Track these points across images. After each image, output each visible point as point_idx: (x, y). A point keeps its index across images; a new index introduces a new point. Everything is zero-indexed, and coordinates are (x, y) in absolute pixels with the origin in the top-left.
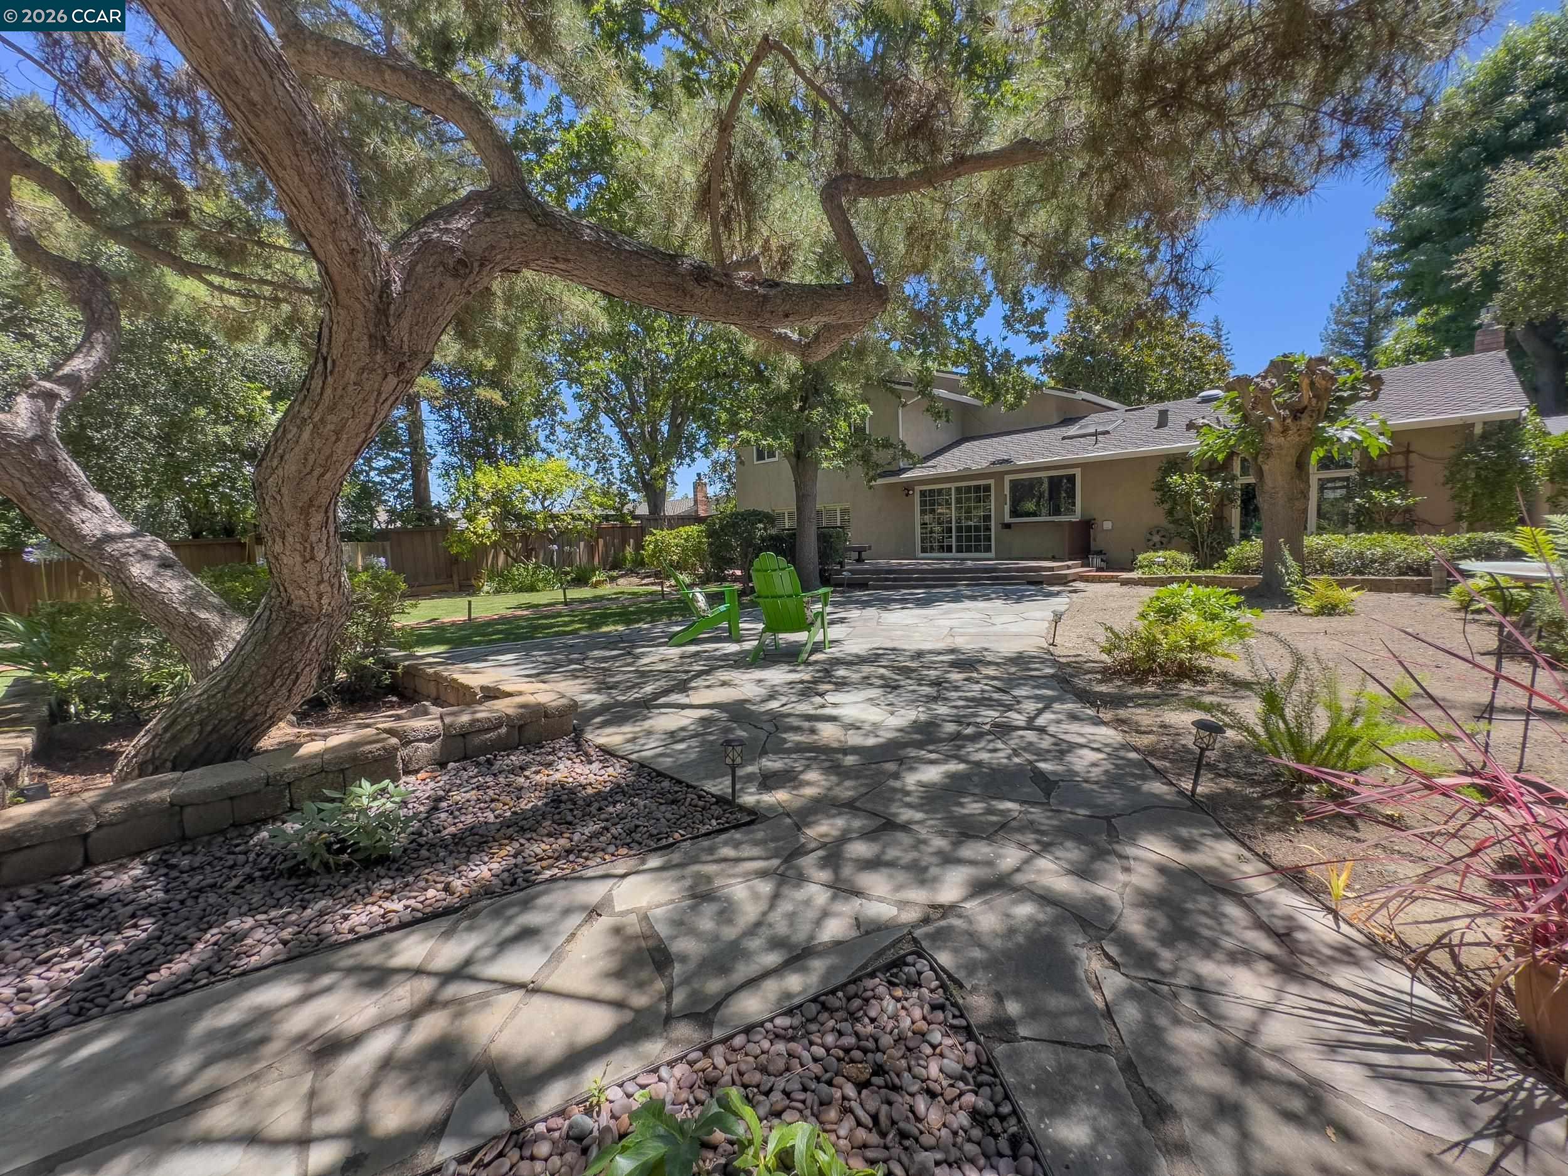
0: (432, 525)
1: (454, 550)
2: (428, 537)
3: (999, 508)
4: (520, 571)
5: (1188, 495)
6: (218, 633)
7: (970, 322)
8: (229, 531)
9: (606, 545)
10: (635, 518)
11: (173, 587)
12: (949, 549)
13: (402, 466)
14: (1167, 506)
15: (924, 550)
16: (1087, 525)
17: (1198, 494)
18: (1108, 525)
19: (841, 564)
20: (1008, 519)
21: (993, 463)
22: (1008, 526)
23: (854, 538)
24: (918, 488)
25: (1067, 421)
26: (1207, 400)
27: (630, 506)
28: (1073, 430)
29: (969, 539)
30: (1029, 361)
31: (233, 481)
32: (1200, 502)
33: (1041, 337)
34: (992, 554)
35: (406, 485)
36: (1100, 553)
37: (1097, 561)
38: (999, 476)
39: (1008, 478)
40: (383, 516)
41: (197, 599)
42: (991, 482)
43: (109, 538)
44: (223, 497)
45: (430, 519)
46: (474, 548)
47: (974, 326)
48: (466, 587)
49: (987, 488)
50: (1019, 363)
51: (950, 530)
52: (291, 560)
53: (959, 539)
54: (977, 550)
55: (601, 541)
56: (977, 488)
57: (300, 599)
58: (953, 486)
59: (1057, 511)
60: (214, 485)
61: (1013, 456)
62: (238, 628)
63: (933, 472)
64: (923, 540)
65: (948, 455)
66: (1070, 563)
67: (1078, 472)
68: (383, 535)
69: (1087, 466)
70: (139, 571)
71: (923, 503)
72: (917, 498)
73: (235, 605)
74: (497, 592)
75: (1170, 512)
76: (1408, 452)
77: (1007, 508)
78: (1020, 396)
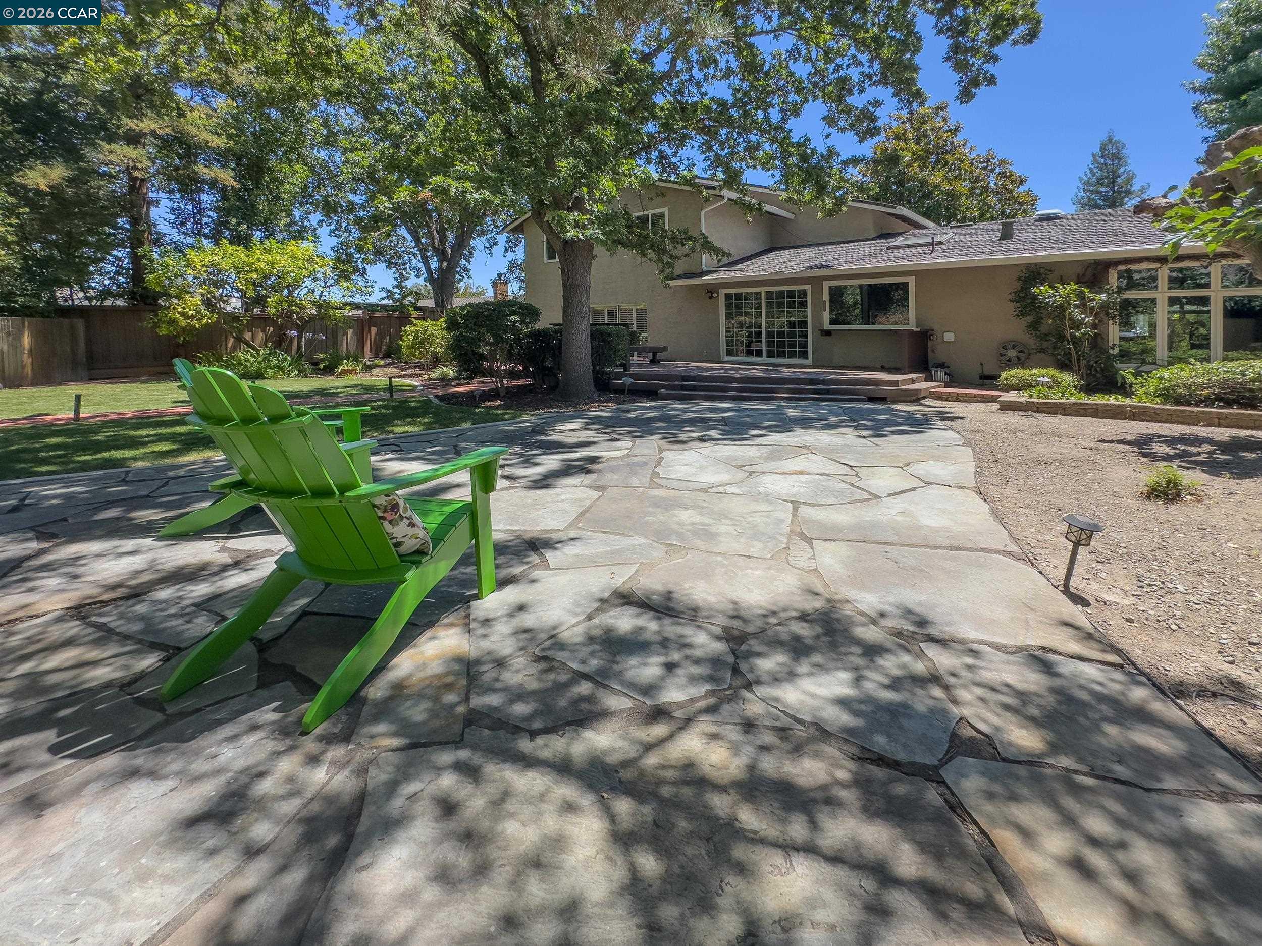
1: (161, 332)
5: (1062, 308)
7: (784, 120)
10: (417, 309)
12: (759, 353)
14: (1029, 319)
15: (730, 353)
16: (924, 336)
17: (1076, 307)
18: (949, 337)
19: (625, 366)
20: (827, 326)
21: (810, 268)
22: (828, 333)
23: (650, 338)
24: (723, 292)
28: (898, 241)
29: (781, 344)
30: (854, 161)
32: (1078, 315)
33: (872, 132)
34: (810, 361)
36: (942, 365)
37: (941, 374)
38: (817, 282)
39: (826, 285)
42: (808, 288)
47: (787, 127)
49: (804, 293)
50: (845, 163)
51: (759, 334)
53: (770, 344)
54: (792, 355)
55: (374, 330)
56: (791, 294)
58: (763, 290)
61: (833, 262)
64: (728, 344)
65: (756, 261)
66: (914, 376)
67: (911, 281)
69: (921, 274)
71: (728, 306)
77: (826, 316)
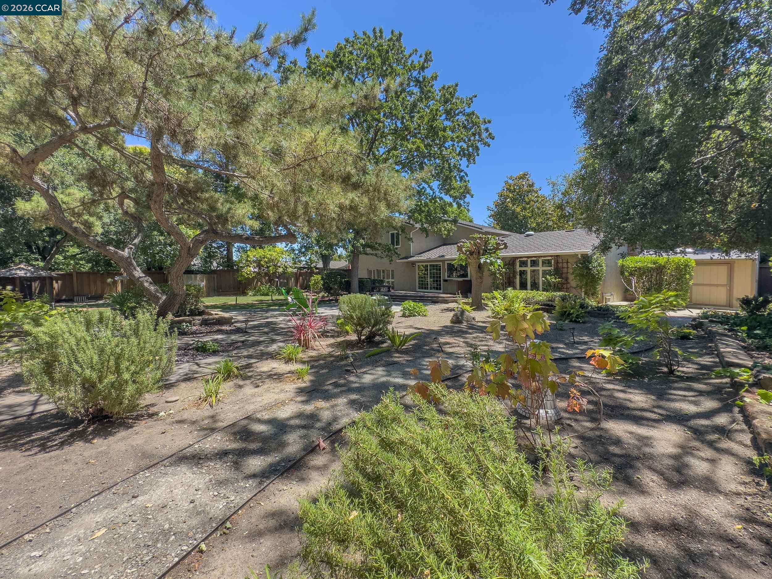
0: (233, 269)
1: (239, 279)
2: (231, 273)
3: (444, 274)
4: (264, 288)
6: (160, 298)
8: (161, 268)
9: (303, 279)
10: (317, 268)
11: (152, 288)
12: (428, 288)
13: (223, 246)
15: (419, 288)
20: (446, 278)
21: (439, 257)
22: (446, 281)
23: (395, 281)
24: (417, 264)
26: (528, 236)
27: (314, 264)
29: (434, 285)
31: (164, 252)
34: (441, 291)
35: (225, 252)
38: (443, 261)
39: (446, 262)
40: (215, 264)
41: (157, 291)
42: (441, 263)
43: (140, 277)
44: (160, 257)
45: (232, 267)
46: (246, 279)
48: (244, 294)
49: (440, 266)
51: (428, 281)
52: (175, 285)
54: (436, 289)
55: (301, 278)
57: (176, 291)
58: (429, 264)
60: (158, 254)
62: (164, 297)
63: (424, 258)
64: (419, 284)
68: (214, 272)
70: (146, 284)
72: (417, 267)
73: (164, 292)
74: (254, 295)
76: (568, 262)
77: (446, 274)
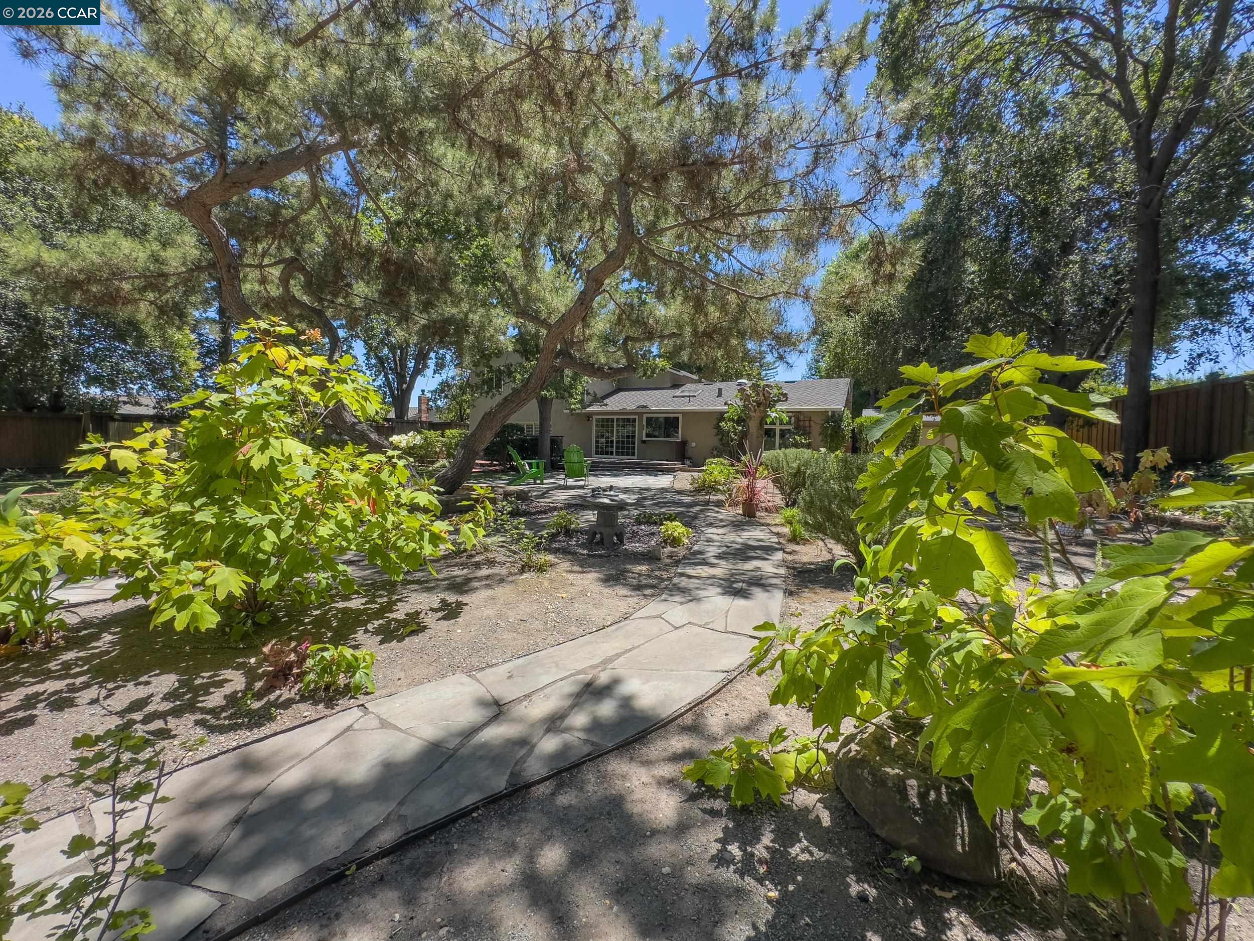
3: (641, 432)
5: (728, 432)
12: (612, 453)
14: (719, 437)
15: (597, 453)
16: (684, 444)
17: (732, 432)
18: (694, 444)
20: (644, 438)
21: (637, 407)
22: (644, 442)
24: (595, 417)
25: (676, 386)
28: (678, 392)
29: (623, 448)
32: (733, 436)
34: (636, 457)
36: (689, 458)
37: (688, 462)
38: (640, 414)
39: (645, 416)
49: (634, 420)
51: (612, 443)
53: (617, 448)
54: (627, 454)
56: (629, 420)
58: (615, 417)
59: (668, 436)
61: (649, 404)
63: (604, 408)
64: (596, 447)
66: (675, 462)
67: (680, 416)
69: (685, 414)
71: (597, 426)
72: (594, 423)
75: (721, 440)
76: (810, 420)
78: (653, 372)
